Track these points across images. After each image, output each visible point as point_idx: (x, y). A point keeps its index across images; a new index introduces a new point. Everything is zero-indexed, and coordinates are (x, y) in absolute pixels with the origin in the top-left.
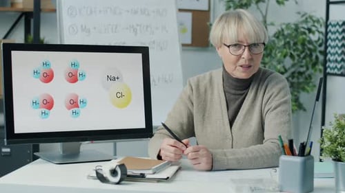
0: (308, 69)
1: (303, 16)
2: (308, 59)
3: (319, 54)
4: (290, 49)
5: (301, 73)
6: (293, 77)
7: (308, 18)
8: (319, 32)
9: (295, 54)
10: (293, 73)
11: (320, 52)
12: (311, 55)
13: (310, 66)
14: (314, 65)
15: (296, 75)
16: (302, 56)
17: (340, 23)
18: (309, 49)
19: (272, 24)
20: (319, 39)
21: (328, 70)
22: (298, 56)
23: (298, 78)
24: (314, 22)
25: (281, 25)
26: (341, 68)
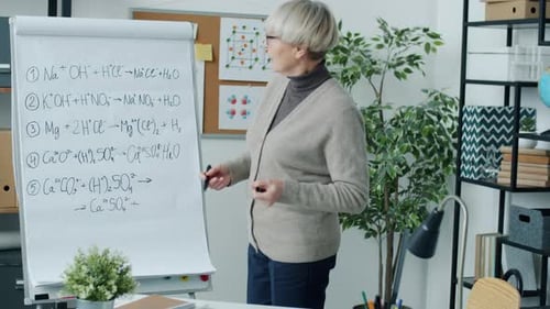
0: (437, 168)
1: (431, 94)
2: (436, 155)
3: (452, 148)
4: (412, 142)
5: (429, 172)
6: (419, 178)
7: (439, 99)
8: (451, 117)
9: (419, 148)
10: (419, 171)
11: (454, 144)
12: (442, 150)
13: (441, 165)
14: (446, 163)
15: (423, 173)
16: (429, 150)
17: (479, 111)
18: (440, 141)
19: (389, 107)
20: (453, 126)
21: (463, 174)
22: (424, 151)
23: (426, 179)
24: (445, 103)
25: (400, 109)
26: (479, 173)
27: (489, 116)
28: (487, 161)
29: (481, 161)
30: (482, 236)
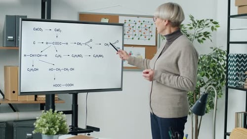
1: (215, 49)
2: (217, 77)
3: (224, 73)
4: (206, 71)
5: (214, 85)
7: (218, 51)
8: (224, 60)
9: (209, 74)
12: (220, 75)
13: (219, 82)
14: (222, 80)
16: (214, 75)
17: (235, 56)
18: (218, 71)
20: (224, 64)
21: (229, 85)
22: (211, 75)
24: (221, 53)
25: (200, 56)
26: (236, 84)
27: (240, 58)
28: (240, 78)
29: (237, 79)
30: (238, 113)
